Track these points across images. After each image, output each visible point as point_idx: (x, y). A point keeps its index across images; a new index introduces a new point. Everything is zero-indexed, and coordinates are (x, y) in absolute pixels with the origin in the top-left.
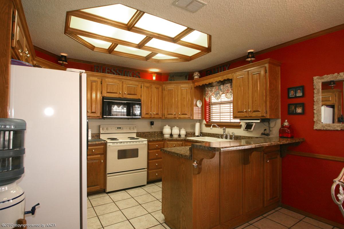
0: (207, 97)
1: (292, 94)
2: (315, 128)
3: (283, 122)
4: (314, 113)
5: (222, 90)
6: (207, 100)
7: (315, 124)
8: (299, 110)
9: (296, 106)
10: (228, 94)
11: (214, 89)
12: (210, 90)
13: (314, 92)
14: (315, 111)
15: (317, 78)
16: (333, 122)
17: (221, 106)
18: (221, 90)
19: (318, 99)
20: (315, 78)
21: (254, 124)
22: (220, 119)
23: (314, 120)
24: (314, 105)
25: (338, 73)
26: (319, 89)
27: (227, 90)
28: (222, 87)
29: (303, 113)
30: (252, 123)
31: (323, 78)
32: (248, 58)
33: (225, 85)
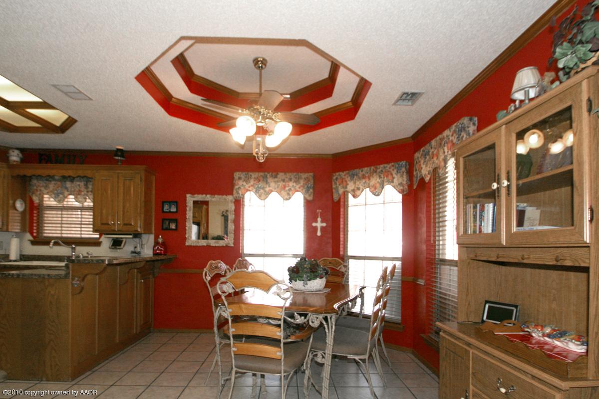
0: (36, 196)
1: (166, 208)
2: (187, 244)
3: (156, 238)
4: (186, 230)
5: (69, 189)
6: (36, 200)
7: (187, 240)
8: (173, 226)
9: (171, 221)
10: (79, 196)
11: (52, 186)
12: (44, 185)
13: (186, 210)
14: (187, 228)
15: (190, 196)
16: (199, 238)
17: (64, 213)
18: (66, 188)
19: (190, 216)
20: (188, 196)
21: (124, 240)
22: (62, 234)
23: (187, 237)
24: (186, 221)
25: (206, 195)
26: (190, 207)
27: (77, 190)
28: (68, 184)
29: (176, 229)
30: (122, 238)
31: (194, 197)
32: (116, 155)
33: (75, 182)
